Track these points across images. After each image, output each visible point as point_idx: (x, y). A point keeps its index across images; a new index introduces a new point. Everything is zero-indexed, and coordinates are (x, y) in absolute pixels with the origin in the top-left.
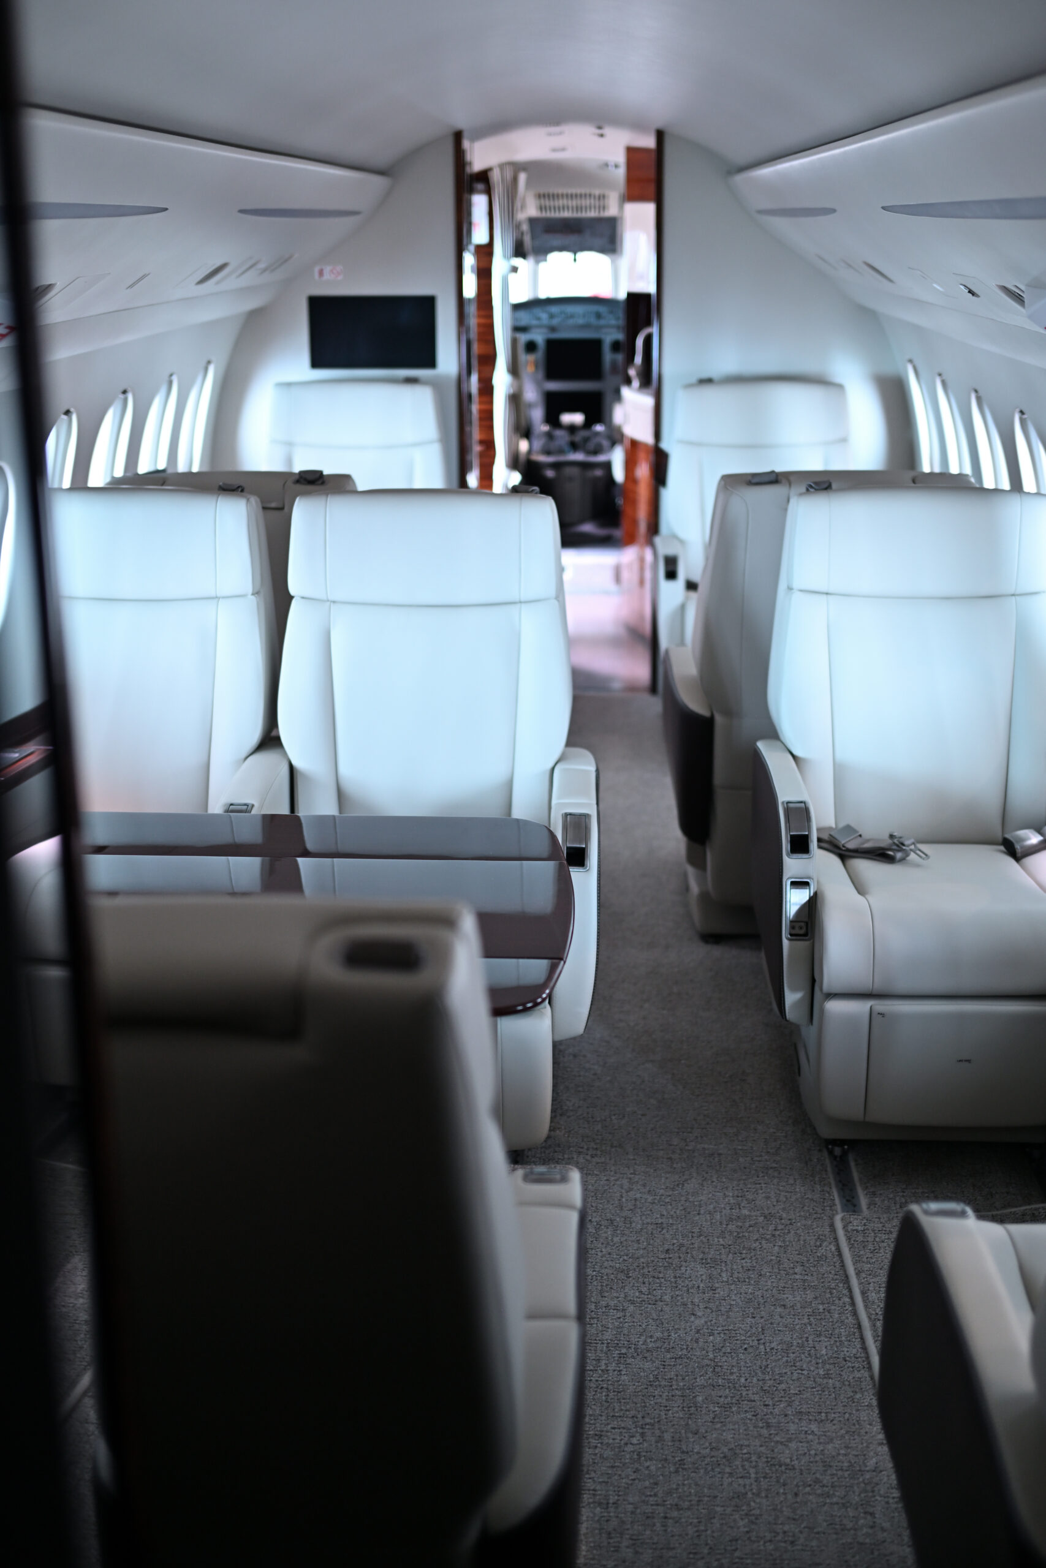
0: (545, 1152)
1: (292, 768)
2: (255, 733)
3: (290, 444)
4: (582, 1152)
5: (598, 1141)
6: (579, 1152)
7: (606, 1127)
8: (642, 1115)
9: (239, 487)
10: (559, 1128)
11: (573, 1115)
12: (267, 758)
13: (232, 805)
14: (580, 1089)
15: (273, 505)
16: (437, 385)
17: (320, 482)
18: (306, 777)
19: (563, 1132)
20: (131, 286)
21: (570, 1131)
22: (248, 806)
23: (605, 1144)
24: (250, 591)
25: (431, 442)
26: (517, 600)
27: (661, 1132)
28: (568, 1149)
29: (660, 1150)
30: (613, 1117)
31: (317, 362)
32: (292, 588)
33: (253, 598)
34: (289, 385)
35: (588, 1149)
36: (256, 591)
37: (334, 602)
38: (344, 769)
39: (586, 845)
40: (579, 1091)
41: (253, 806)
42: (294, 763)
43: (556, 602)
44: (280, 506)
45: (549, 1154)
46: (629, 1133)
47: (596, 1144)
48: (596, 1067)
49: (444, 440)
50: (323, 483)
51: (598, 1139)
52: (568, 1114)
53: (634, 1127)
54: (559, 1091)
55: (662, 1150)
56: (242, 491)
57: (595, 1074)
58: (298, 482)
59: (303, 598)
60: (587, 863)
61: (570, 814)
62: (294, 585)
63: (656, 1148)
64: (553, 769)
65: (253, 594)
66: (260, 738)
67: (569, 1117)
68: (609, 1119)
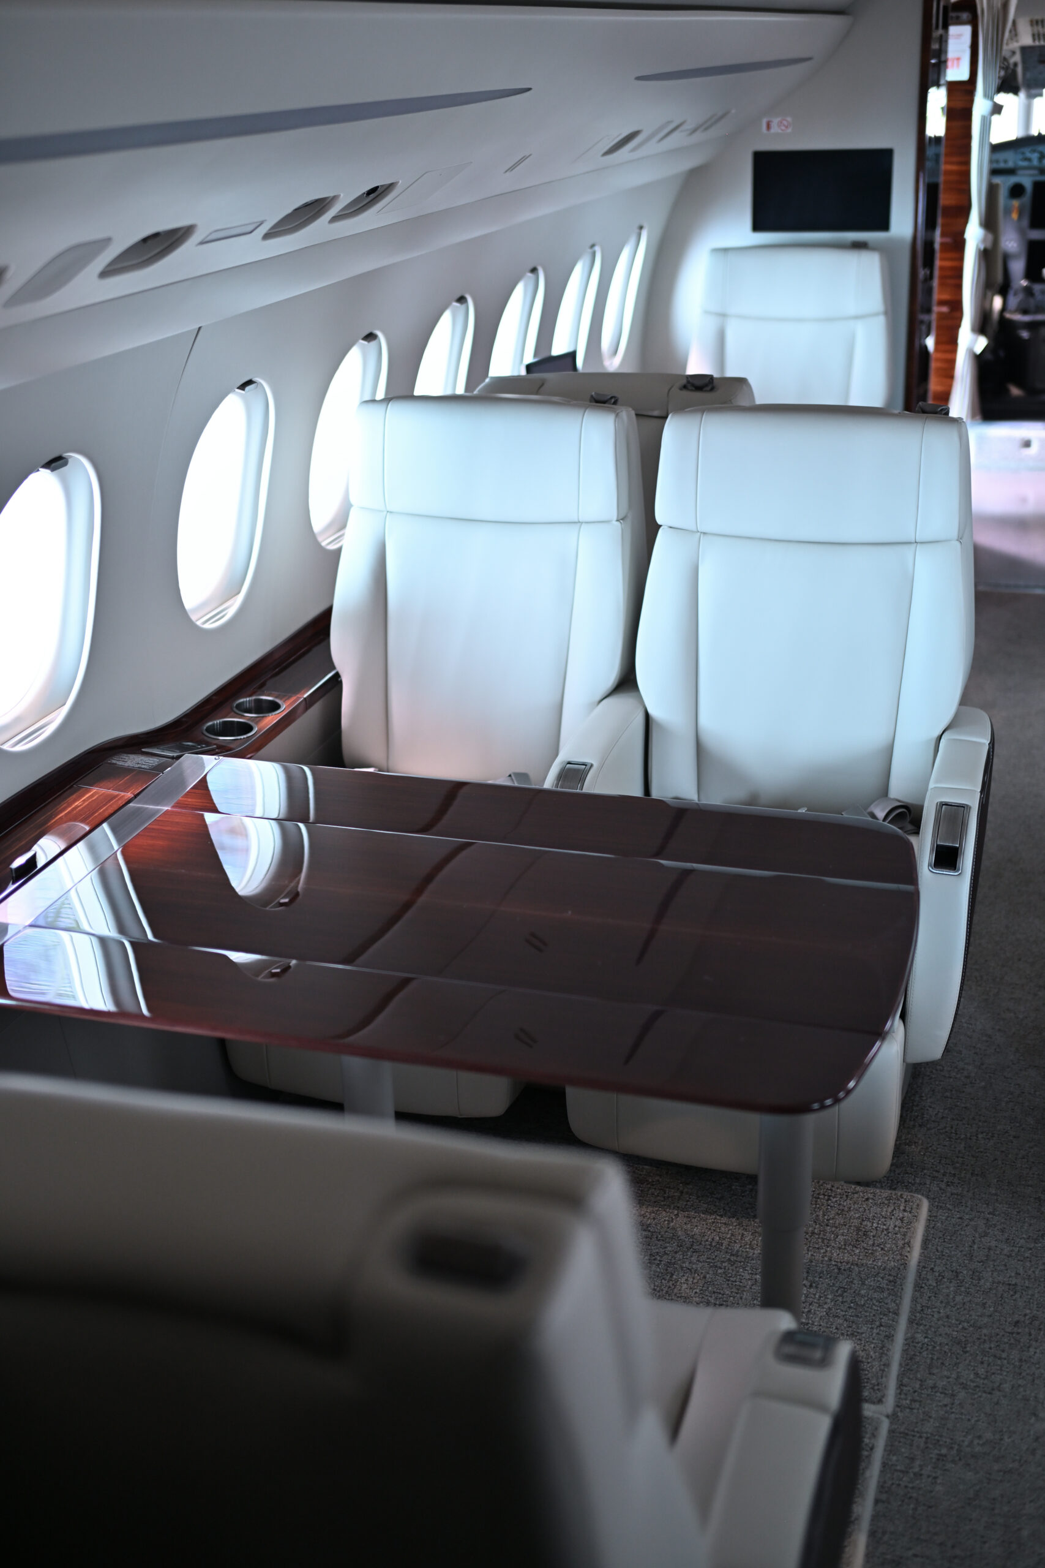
0: (895, 1171)
1: (647, 716)
2: (611, 675)
3: (723, 316)
4: (937, 1177)
5: (958, 1165)
6: (934, 1177)
7: (970, 1147)
8: (1014, 1137)
9: (612, 398)
10: (915, 1143)
11: (934, 1128)
12: (622, 703)
13: (569, 763)
14: (948, 1094)
15: (656, 413)
16: (886, 251)
17: (709, 388)
18: (660, 726)
19: (919, 1148)
20: (511, 169)
21: (927, 1148)
22: (586, 765)
23: (965, 1170)
24: (615, 518)
25: (876, 314)
26: (913, 541)
27: (1033, 1162)
28: (922, 1172)
29: (1028, 1186)
30: (980, 1136)
31: (758, 226)
32: (659, 518)
33: (618, 524)
34: (726, 250)
35: (944, 1175)
36: (621, 517)
37: (704, 533)
38: (706, 720)
39: (961, 844)
40: (947, 1097)
41: (592, 765)
42: (650, 711)
44: (663, 414)
45: (899, 1174)
46: (996, 1159)
47: (955, 1168)
48: (970, 1068)
49: (890, 312)
50: (712, 389)
51: (958, 1163)
52: (928, 1126)
53: (1002, 1152)
54: (923, 1095)
55: (1031, 1186)
56: (615, 403)
57: (967, 1077)
58: (685, 387)
59: (671, 527)
60: (960, 864)
61: (946, 804)
62: (661, 514)
63: (1023, 1183)
64: (940, 737)
65: (617, 521)
66: (618, 678)
67: (929, 1129)
68: (975, 1138)
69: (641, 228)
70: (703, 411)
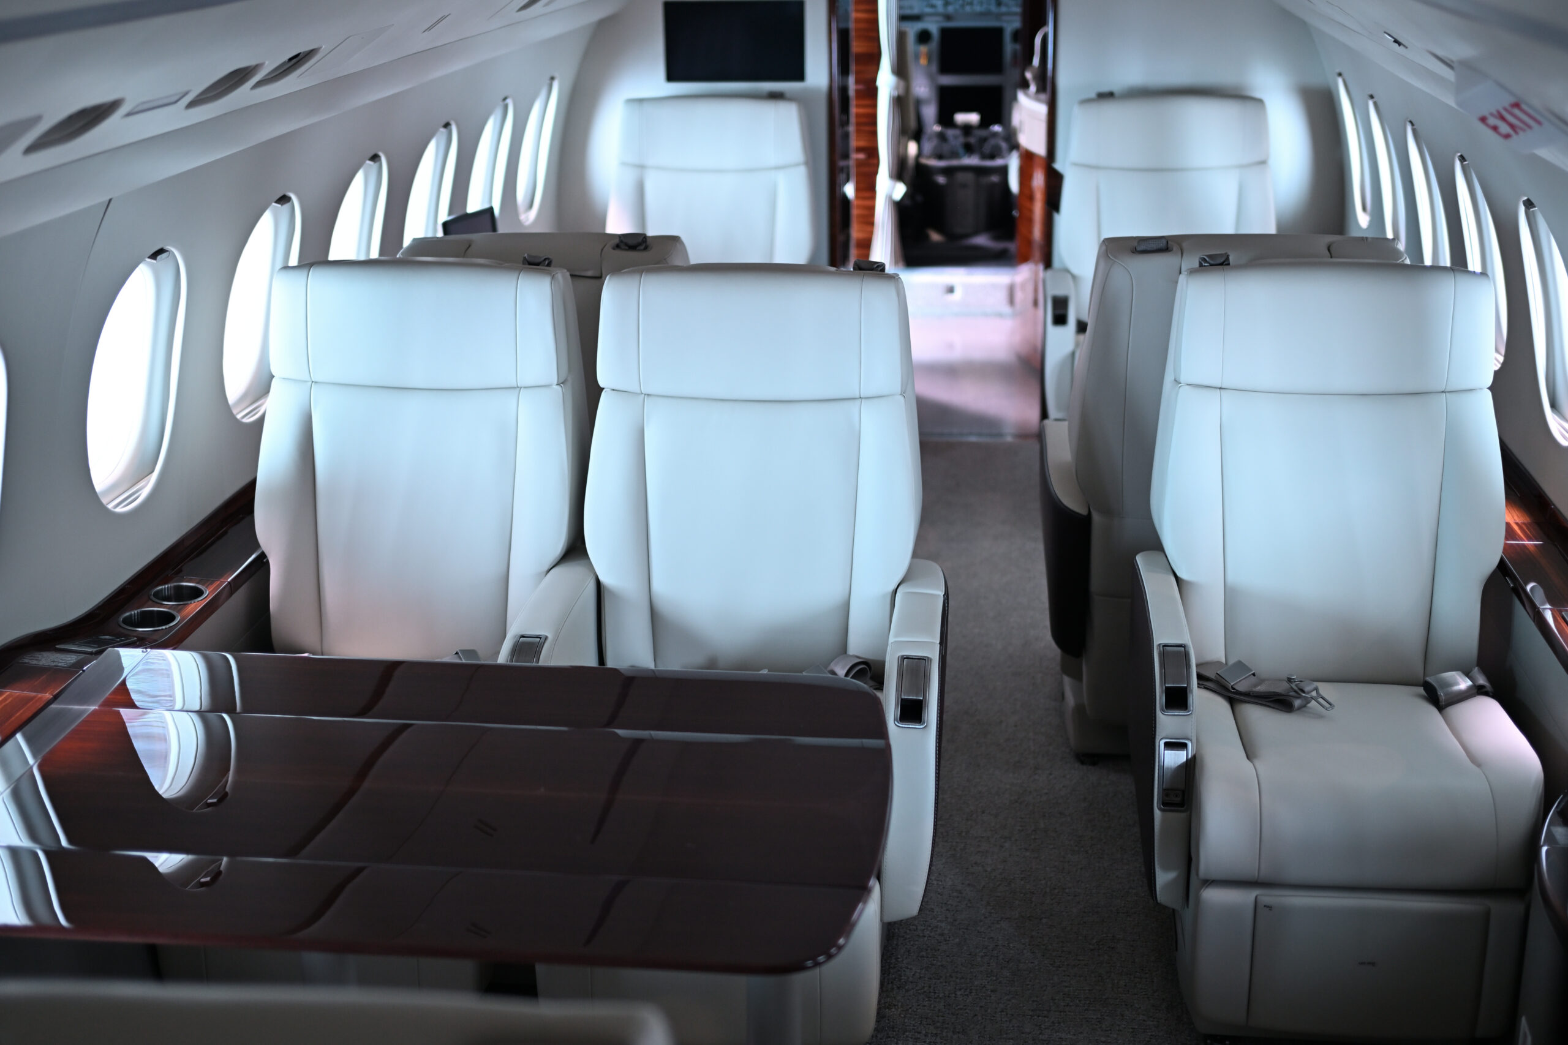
0: (876, 1036)
1: (598, 583)
2: (558, 542)
3: (642, 167)
4: (919, 1038)
5: (939, 1024)
6: (915, 1039)
7: (949, 1005)
8: (992, 991)
9: (545, 259)
10: (895, 1006)
11: (913, 989)
12: (571, 572)
13: (523, 636)
14: (924, 953)
15: (590, 273)
16: (803, 101)
17: (642, 247)
18: (612, 593)
19: (899, 1010)
20: (429, 29)
21: (907, 1010)
22: (541, 638)
23: (946, 1028)
24: (555, 382)
25: (797, 165)
26: (858, 396)
27: (1012, 1015)
28: (904, 1034)
29: (1009, 1039)
30: (959, 993)
31: (672, 76)
32: (602, 380)
33: (558, 387)
34: (641, 101)
35: (926, 1036)
36: (561, 381)
37: (648, 395)
38: (657, 585)
39: (924, 697)
40: (923, 957)
41: (546, 638)
42: (601, 578)
43: (902, 398)
44: (598, 275)
45: (881, 1039)
46: (976, 1015)
47: (937, 1028)
48: (943, 925)
49: (811, 162)
50: (646, 248)
51: (938, 1022)
52: (906, 987)
53: (981, 1007)
54: (899, 957)
55: (1012, 1039)
56: (549, 265)
57: (942, 935)
58: (618, 247)
59: (613, 390)
60: (925, 717)
61: (908, 658)
62: (603, 377)
63: (1005, 1036)
64: (895, 591)
65: (557, 385)
66: (566, 545)
67: (907, 991)
68: (954, 995)
69: (552, 79)
70: (641, 272)
